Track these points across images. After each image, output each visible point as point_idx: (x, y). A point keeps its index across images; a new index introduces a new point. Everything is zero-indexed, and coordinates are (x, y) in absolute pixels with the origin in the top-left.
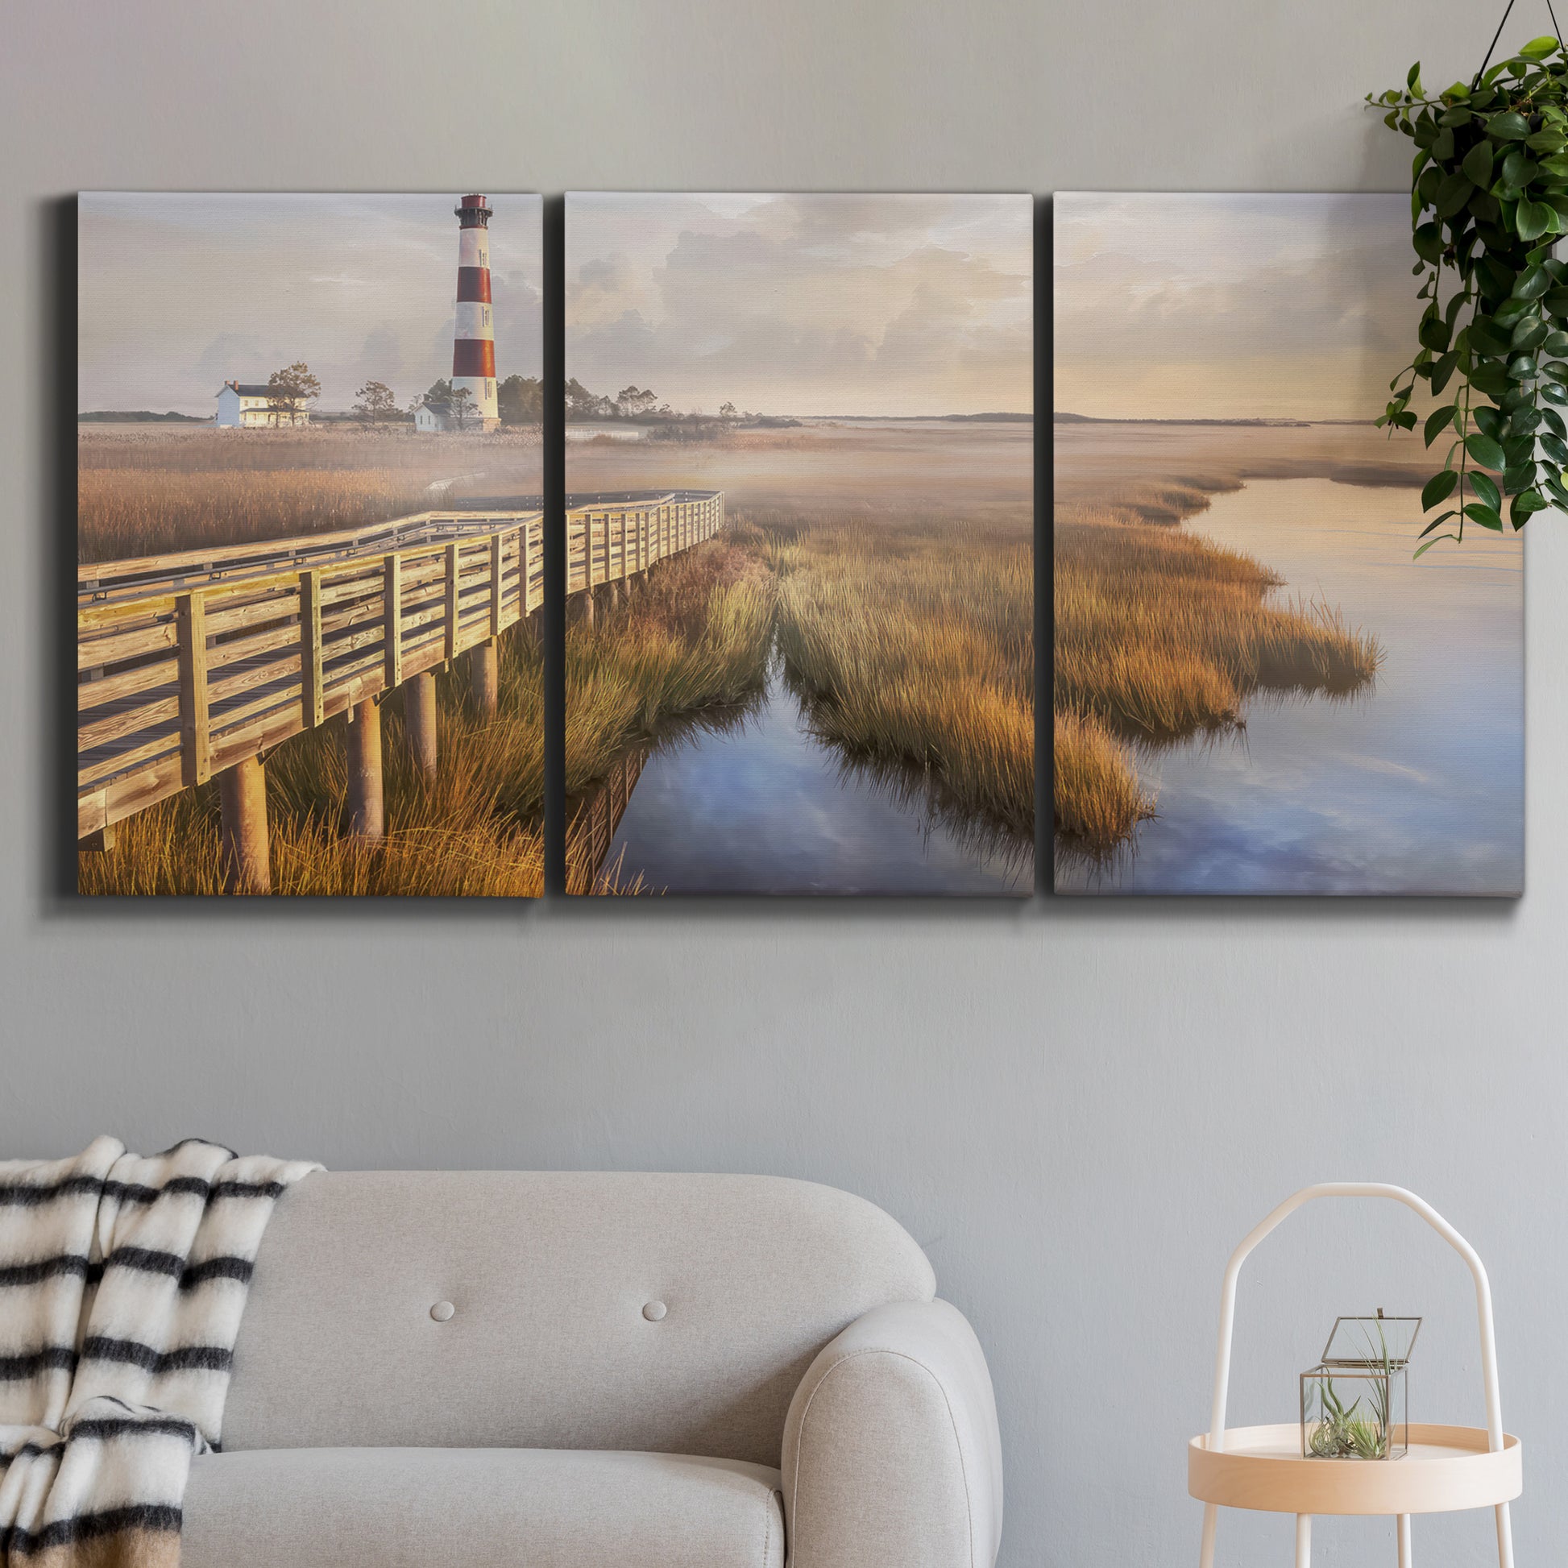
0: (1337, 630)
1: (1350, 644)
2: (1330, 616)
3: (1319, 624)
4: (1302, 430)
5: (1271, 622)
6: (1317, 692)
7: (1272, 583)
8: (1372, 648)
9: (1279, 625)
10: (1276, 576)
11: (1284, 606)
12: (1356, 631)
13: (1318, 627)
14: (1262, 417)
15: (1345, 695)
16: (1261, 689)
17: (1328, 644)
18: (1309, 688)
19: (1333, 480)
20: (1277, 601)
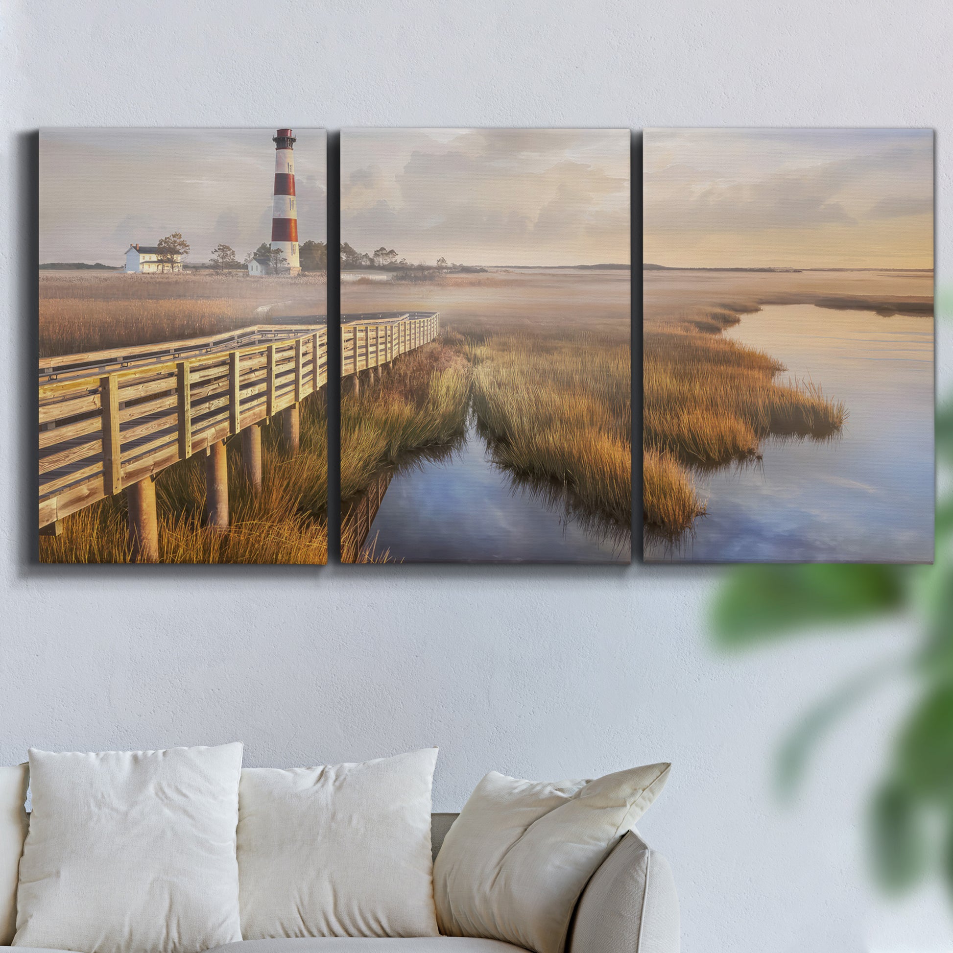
0: (819, 398)
1: (827, 407)
2: (815, 390)
3: (808, 394)
4: (796, 275)
5: (778, 394)
6: (806, 437)
7: (778, 370)
8: (840, 410)
9: (783, 395)
10: (781, 365)
11: (786, 383)
12: (830, 399)
13: (807, 397)
14: (772, 267)
15: (824, 438)
16: (772, 436)
17: (813, 407)
18: (802, 434)
19: (816, 305)
20: (781, 381)
